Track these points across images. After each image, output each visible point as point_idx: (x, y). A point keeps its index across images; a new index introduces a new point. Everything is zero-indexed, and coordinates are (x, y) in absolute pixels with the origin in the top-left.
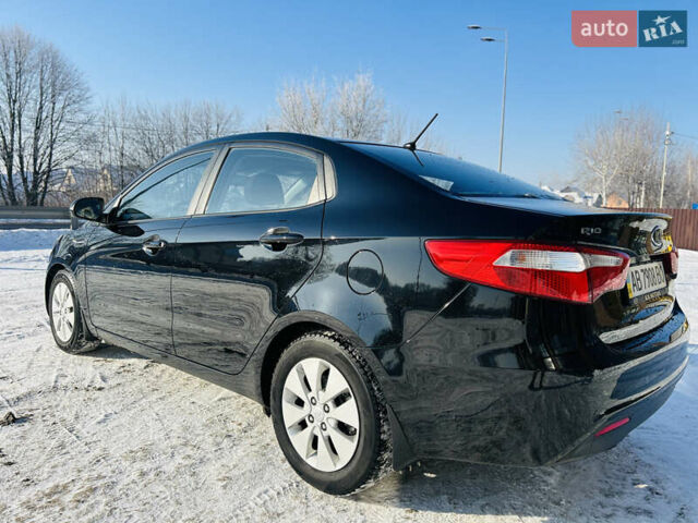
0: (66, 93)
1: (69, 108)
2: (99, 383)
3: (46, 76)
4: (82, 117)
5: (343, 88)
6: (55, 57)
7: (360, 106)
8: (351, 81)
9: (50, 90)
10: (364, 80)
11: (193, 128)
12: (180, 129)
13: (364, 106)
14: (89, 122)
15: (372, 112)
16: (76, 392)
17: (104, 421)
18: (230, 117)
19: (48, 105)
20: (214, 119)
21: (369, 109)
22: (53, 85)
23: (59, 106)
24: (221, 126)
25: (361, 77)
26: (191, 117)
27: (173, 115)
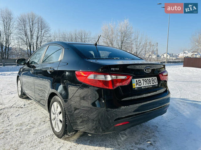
0: (44, 29)
1: (45, 33)
2: (23, 106)
3: (39, 25)
4: (48, 35)
5: (120, 24)
6: (41, 19)
7: (125, 29)
8: (122, 22)
9: (40, 28)
10: (126, 21)
11: (77, 37)
12: (74, 37)
13: (126, 29)
14: (50, 36)
15: (129, 30)
16: (16, 108)
17: (17, 116)
18: (88, 33)
19: (40, 32)
20: (83, 34)
21: (128, 30)
22: (41, 27)
23: (43, 32)
24: (85, 36)
25: (125, 20)
26: (77, 34)
27: (72, 34)
